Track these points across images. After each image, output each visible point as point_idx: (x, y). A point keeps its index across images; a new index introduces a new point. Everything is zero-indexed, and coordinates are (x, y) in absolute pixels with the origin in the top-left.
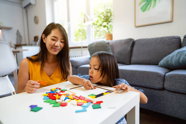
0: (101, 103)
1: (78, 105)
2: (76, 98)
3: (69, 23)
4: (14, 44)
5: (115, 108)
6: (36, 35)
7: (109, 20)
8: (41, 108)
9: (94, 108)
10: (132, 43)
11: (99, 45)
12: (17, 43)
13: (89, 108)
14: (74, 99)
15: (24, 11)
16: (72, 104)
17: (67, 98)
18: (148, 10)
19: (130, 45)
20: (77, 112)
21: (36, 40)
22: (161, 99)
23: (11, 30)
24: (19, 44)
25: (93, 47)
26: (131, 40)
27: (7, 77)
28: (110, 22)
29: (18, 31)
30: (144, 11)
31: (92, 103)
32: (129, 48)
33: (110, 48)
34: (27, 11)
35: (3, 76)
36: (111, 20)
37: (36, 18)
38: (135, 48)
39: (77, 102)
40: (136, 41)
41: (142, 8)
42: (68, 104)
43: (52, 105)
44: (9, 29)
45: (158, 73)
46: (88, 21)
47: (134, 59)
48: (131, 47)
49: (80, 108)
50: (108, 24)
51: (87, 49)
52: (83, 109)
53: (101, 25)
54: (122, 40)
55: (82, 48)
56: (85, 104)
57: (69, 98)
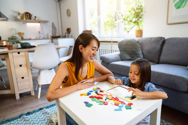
0: (131, 105)
1: (115, 105)
2: (113, 98)
3: (99, 16)
4: (51, 36)
5: (141, 110)
6: (68, 27)
7: (140, 16)
8: (92, 105)
9: (127, 109)
10: (163, 42)
11: (129, 43)
12: (53, 35)
13: (123, 108)
14: (112, 99)
15: (58, 4)
16: (111, 104)
17: (107, 98)
18: (183, 7)
19: (160, 44)
20: (116, 110)
21: (69, 32)
22: (185, 101)
23: (48, 23)
24: (54, 36)
25: (123, 45)
26: (161, 38)
27: (53, 70)
28: (140, 18)
29: (53, 23)
30: (178, 8)
31: (125, 104)
32: (159, 47)
33: (139, 46)
34: (60, 5)
35: (50, 69)
36: (142, 15)
37: (68, 11)
38: (165, 47)
39: (114, 102)
40: (167, 40)
41: (175, 5)
42: (108, 103)
43: (98, 103)
44: (46, 22)
45: (184, 78)
46: (119, 19)
47: (163, 58)
48: (161, 45)
49: (117, 107)
50: (138, 19)
51: (117, 44)
52: (119, 108)
53: (131, 21)
54: (152, 38)
55: (112, 42)
56: (120, 105)
57: (108, 99)
